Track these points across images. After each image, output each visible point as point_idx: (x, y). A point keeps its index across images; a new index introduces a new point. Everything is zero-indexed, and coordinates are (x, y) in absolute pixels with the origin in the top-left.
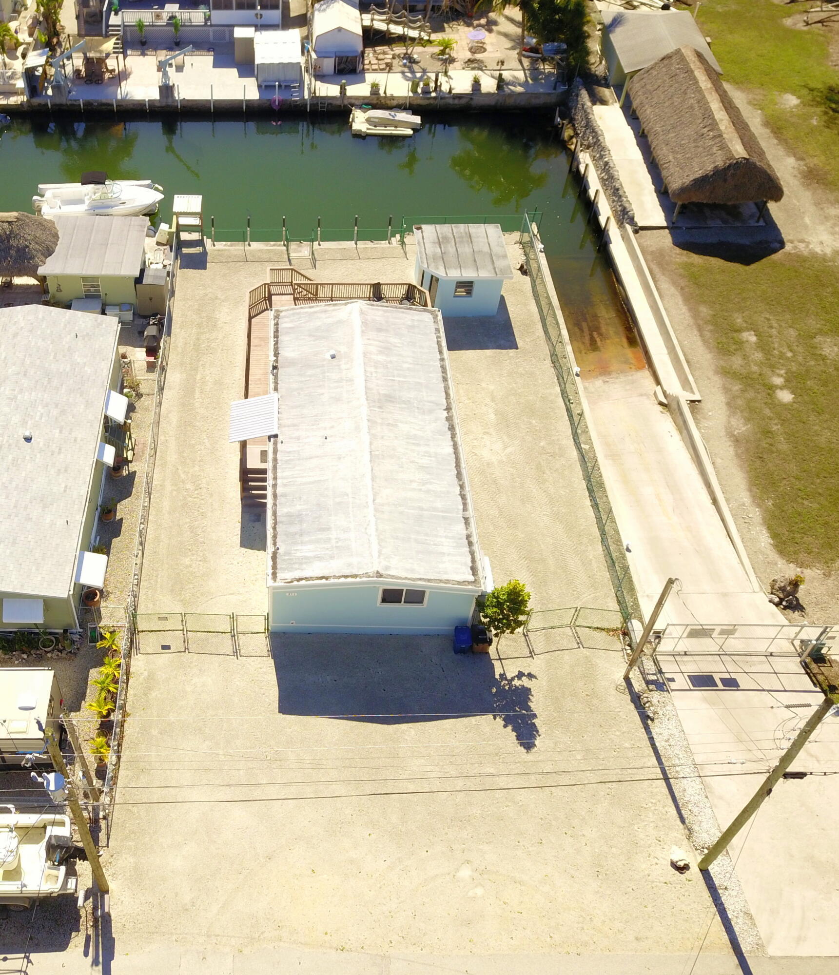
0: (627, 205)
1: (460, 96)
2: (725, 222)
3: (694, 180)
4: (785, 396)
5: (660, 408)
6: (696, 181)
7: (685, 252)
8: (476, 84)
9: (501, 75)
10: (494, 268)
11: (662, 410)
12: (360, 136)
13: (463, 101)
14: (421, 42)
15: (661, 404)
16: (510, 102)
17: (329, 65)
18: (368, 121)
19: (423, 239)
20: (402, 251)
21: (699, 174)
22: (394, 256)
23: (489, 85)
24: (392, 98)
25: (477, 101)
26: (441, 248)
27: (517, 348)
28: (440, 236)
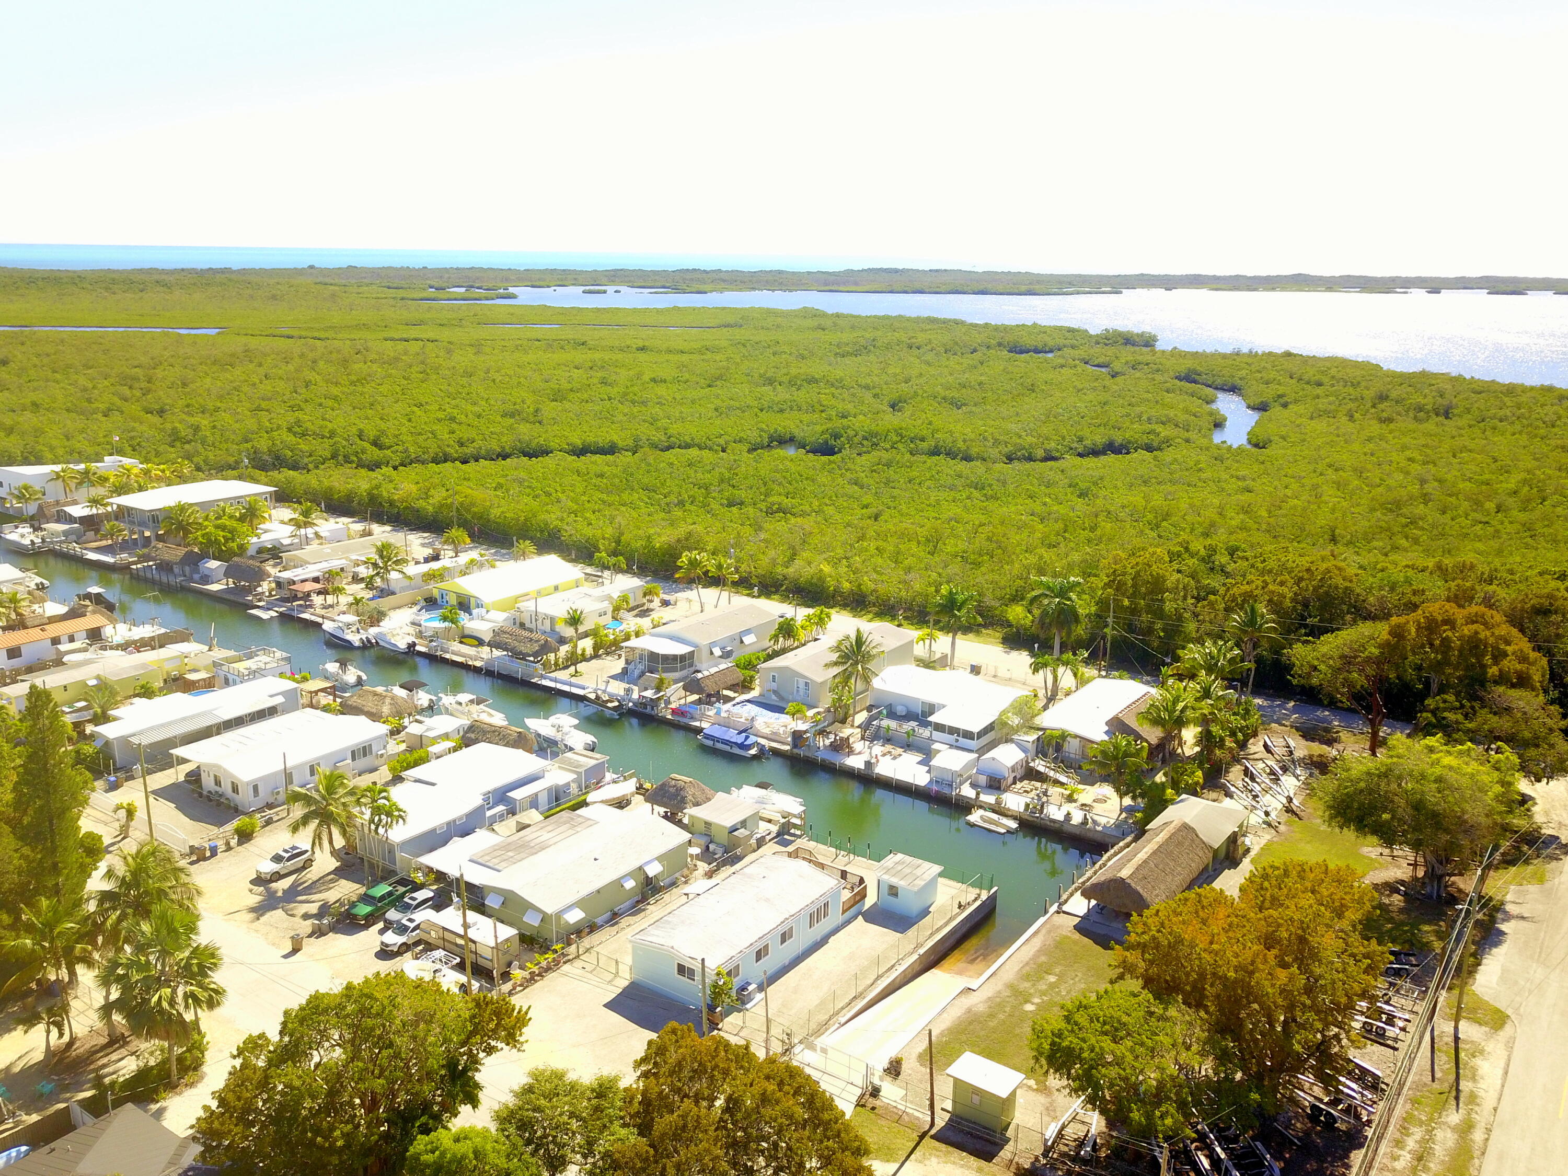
1: (1054, 821)
8: (1068, 816)
9: (1086, 814)
12: (972, 825)
13: (1057, 825)
14: (1057, 782)
16: (1090, 835)
17: (983, 780)
18: (981, 817)
23: (1077, 818)
24: (1009, 809)
25: (1066, 828)
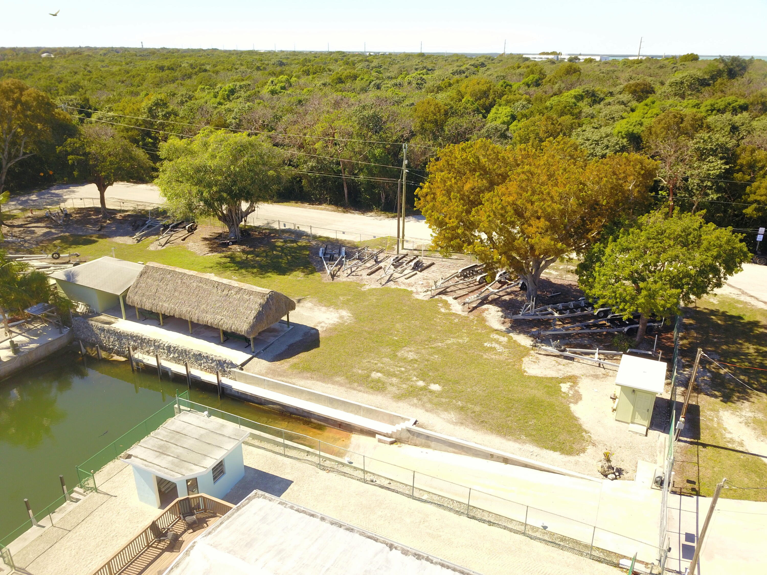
0: (219, 359)
2: (275, 336)
3: (254, 318)
4: (435, 387)
5: (394, 446)
6: (256, 317)
7: (282, 361)
9: (12, 342)
10: (229, 437)
11: (397, 446)
15: (392, 443)
19: (146, 460)
20: (101, 495)
21: (254, 314)
22: (100, 503)
26: (169, 455)
27: (292, 482)
28: (155, 449)
